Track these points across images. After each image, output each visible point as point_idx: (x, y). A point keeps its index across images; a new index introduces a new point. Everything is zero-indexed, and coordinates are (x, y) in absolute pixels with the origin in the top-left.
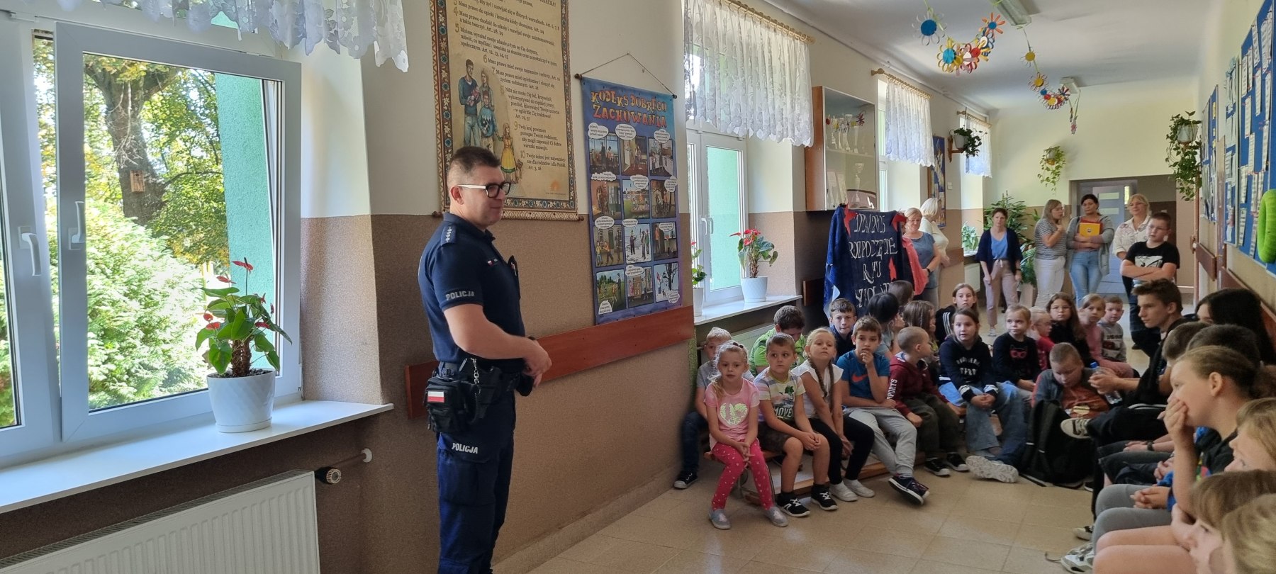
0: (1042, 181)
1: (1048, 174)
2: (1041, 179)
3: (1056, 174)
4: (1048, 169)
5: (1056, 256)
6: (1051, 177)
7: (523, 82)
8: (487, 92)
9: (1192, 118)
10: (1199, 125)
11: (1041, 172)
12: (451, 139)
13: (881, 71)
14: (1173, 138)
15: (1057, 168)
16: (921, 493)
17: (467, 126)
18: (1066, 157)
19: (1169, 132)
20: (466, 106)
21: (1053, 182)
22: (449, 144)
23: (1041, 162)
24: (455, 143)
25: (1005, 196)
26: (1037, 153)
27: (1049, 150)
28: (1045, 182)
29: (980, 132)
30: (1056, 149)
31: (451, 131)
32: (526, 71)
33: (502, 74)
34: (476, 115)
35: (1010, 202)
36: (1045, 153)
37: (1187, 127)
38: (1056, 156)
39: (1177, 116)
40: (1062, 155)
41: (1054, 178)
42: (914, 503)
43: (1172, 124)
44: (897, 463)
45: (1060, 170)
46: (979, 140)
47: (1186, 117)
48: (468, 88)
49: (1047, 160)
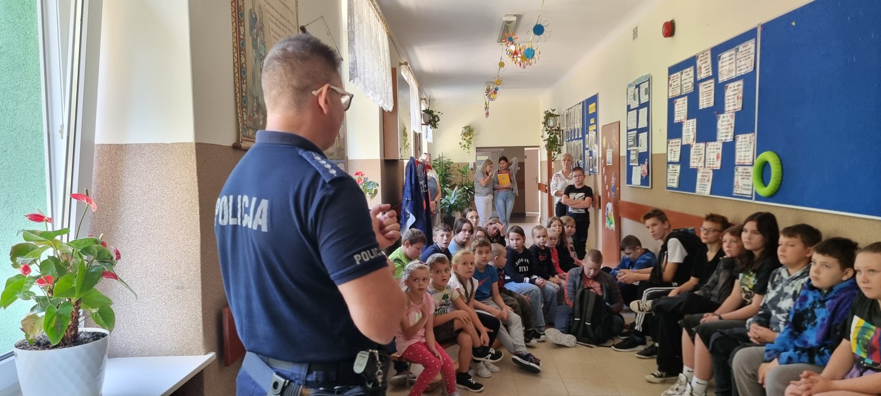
0: (462, 147)
1: (465, 143)
2: (461, 145)
3: (469, 142)
4: (465, 139)
5: (487, 194)
6: (466, 144)
7: (278, 23)
8: (262, 28)
9: (555, 113)
10: (558, 117)
11: (461, 141)
12: (246, 69)
13: (406, 64)
14: (545, 123)
15: (470, 138)
16: (538, 364)
17: (253, 58)
18: (474, 133)
19: (543, 120)
20: (253, 38)
21: (468, 148)
22: (244, 74)
23: (461, 135)
24: (248, 73)
25: (441, 156)
26: (459, 129)
27: (465, 128)
28: (463, 148)
29: (439, 112)
30: (469, 127)
31: (245, 61)
32: (280, 15)
33: (269, 12)
34: (257, 48)
35: (444, 159)
36: (463, 129)
37: (553, 118)
38: (469, 131)
39: (547, 111)
40: (472, 131)
41: (468, 145)
42: (535, 372)
43: (545, 115)
44: (515, 343)
45: (471, 140)
46: (438, 118)
47: (551, 112)
48: (254, 20)
49: (464, 134)
